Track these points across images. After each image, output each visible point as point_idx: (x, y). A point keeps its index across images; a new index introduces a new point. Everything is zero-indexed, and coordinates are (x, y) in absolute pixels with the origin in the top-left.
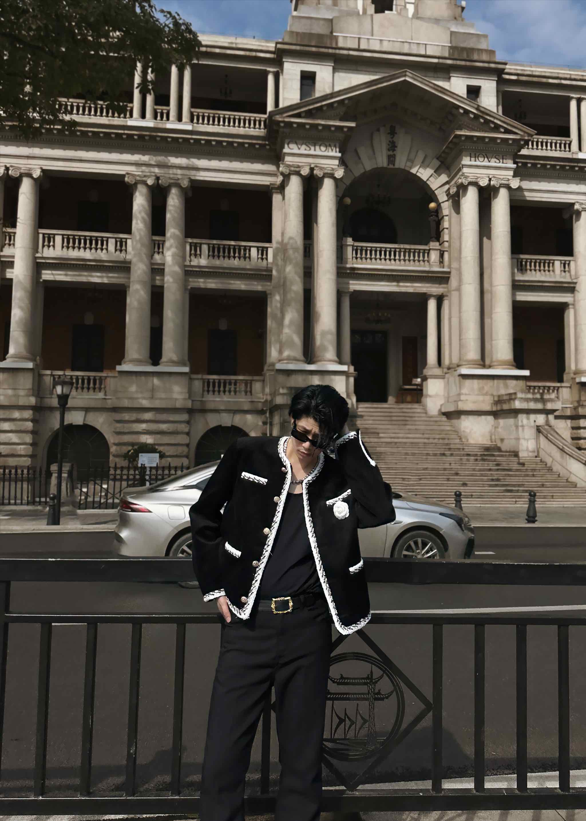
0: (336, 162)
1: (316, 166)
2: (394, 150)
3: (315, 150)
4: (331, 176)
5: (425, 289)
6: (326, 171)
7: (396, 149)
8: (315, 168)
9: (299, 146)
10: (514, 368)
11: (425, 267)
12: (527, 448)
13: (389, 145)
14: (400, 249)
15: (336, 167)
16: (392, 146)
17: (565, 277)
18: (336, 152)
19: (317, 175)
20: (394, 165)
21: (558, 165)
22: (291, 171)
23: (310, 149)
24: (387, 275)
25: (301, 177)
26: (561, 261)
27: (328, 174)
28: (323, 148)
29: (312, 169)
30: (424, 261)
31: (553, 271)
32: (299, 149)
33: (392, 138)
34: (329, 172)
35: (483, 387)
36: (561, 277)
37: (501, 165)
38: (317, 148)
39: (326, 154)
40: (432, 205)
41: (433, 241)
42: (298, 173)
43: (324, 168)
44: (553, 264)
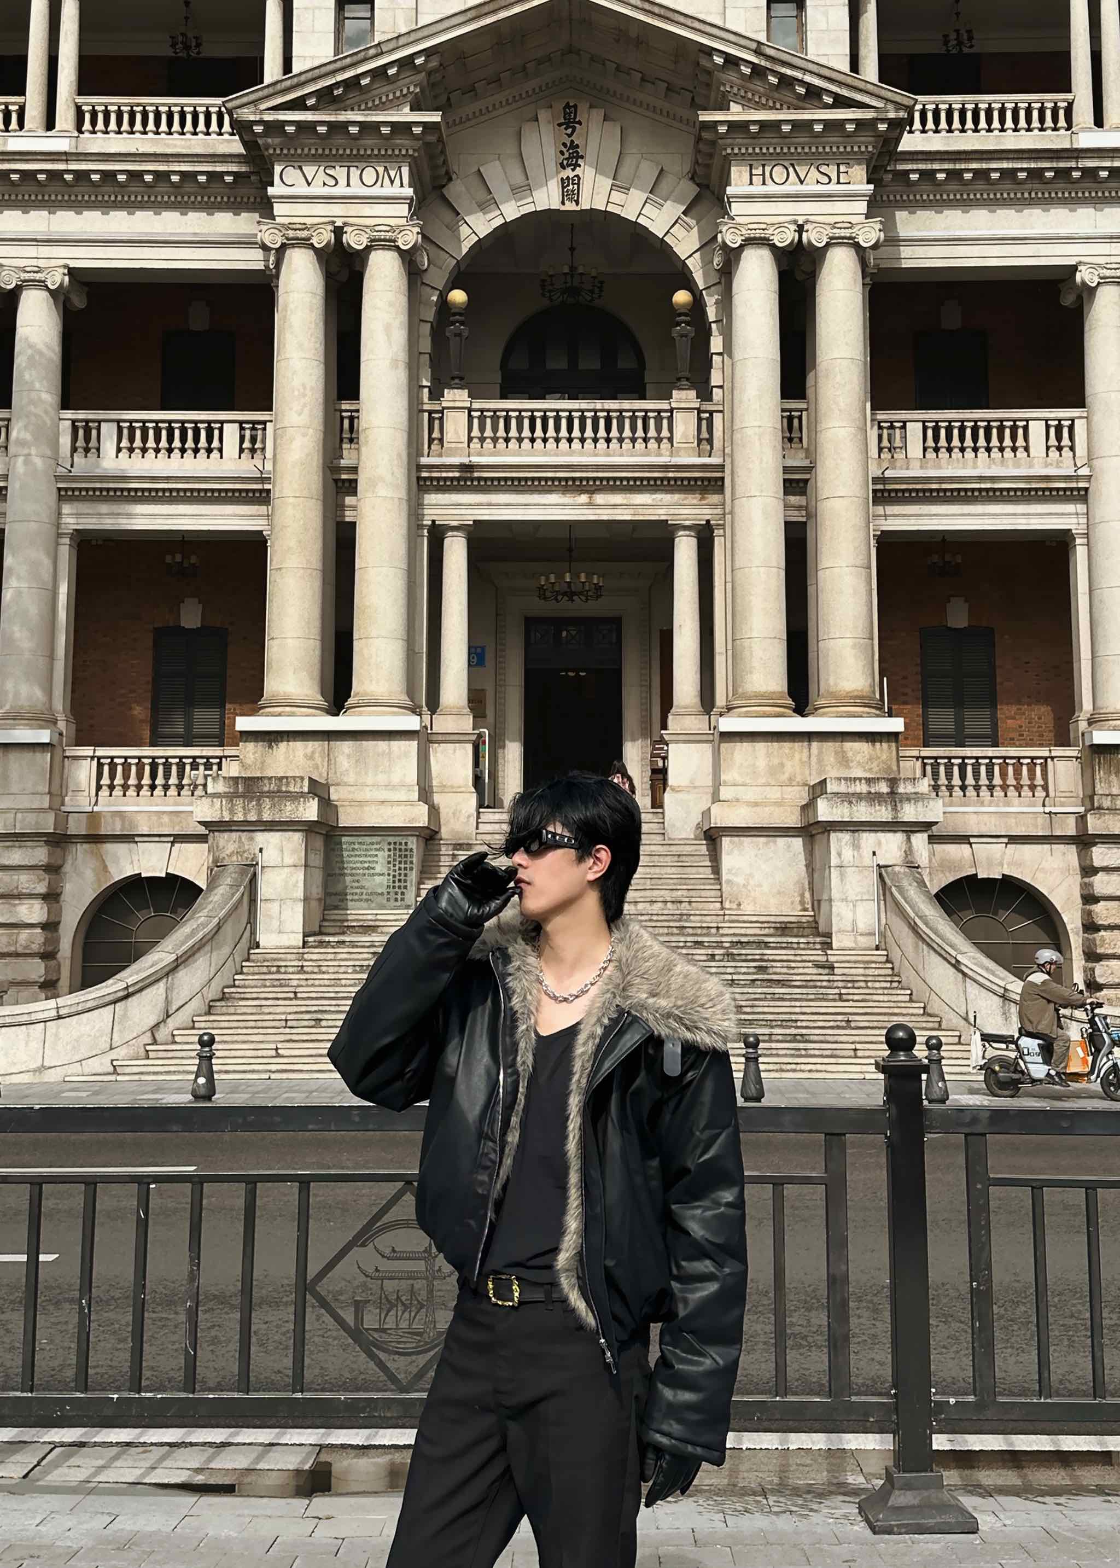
0: (403, 210)
1: (345, 224)
2: (576, 168)
3: (349, 183)
4: (390, 244)
6: (375, 234)
7: (580, 161)
8: (346, 229)
9: (310, 178)
10: (868, 711)
11: (660, 455)
13: (562, 153)
14: (596, 411)
15: (403, 221)
16: (572, 157)
17: (1057, 465)
18: (402, 185)
19: (351, 245)
20: (577, 203)
21: (1022, 170)
22: (288, 239)
23: (336, 181)
24: (560, 479)
25: (312, 252)
26: (1046, 420)
27: (379, 240)
28: (369, 178)
29: (337, 232)
30: (658, 440)
31: (1026, 449)
32: (308, 182)
33: (570, 136)
34: (384, 234)
35: (782, 765)
36: (1047, 465)
37: (833, 188)
38: (355, 177)
39: (376, 191)
40: (683, 296)
41: (681, 389)
42: (305, 243)
43: (367, 226)
44: (1026, 429)
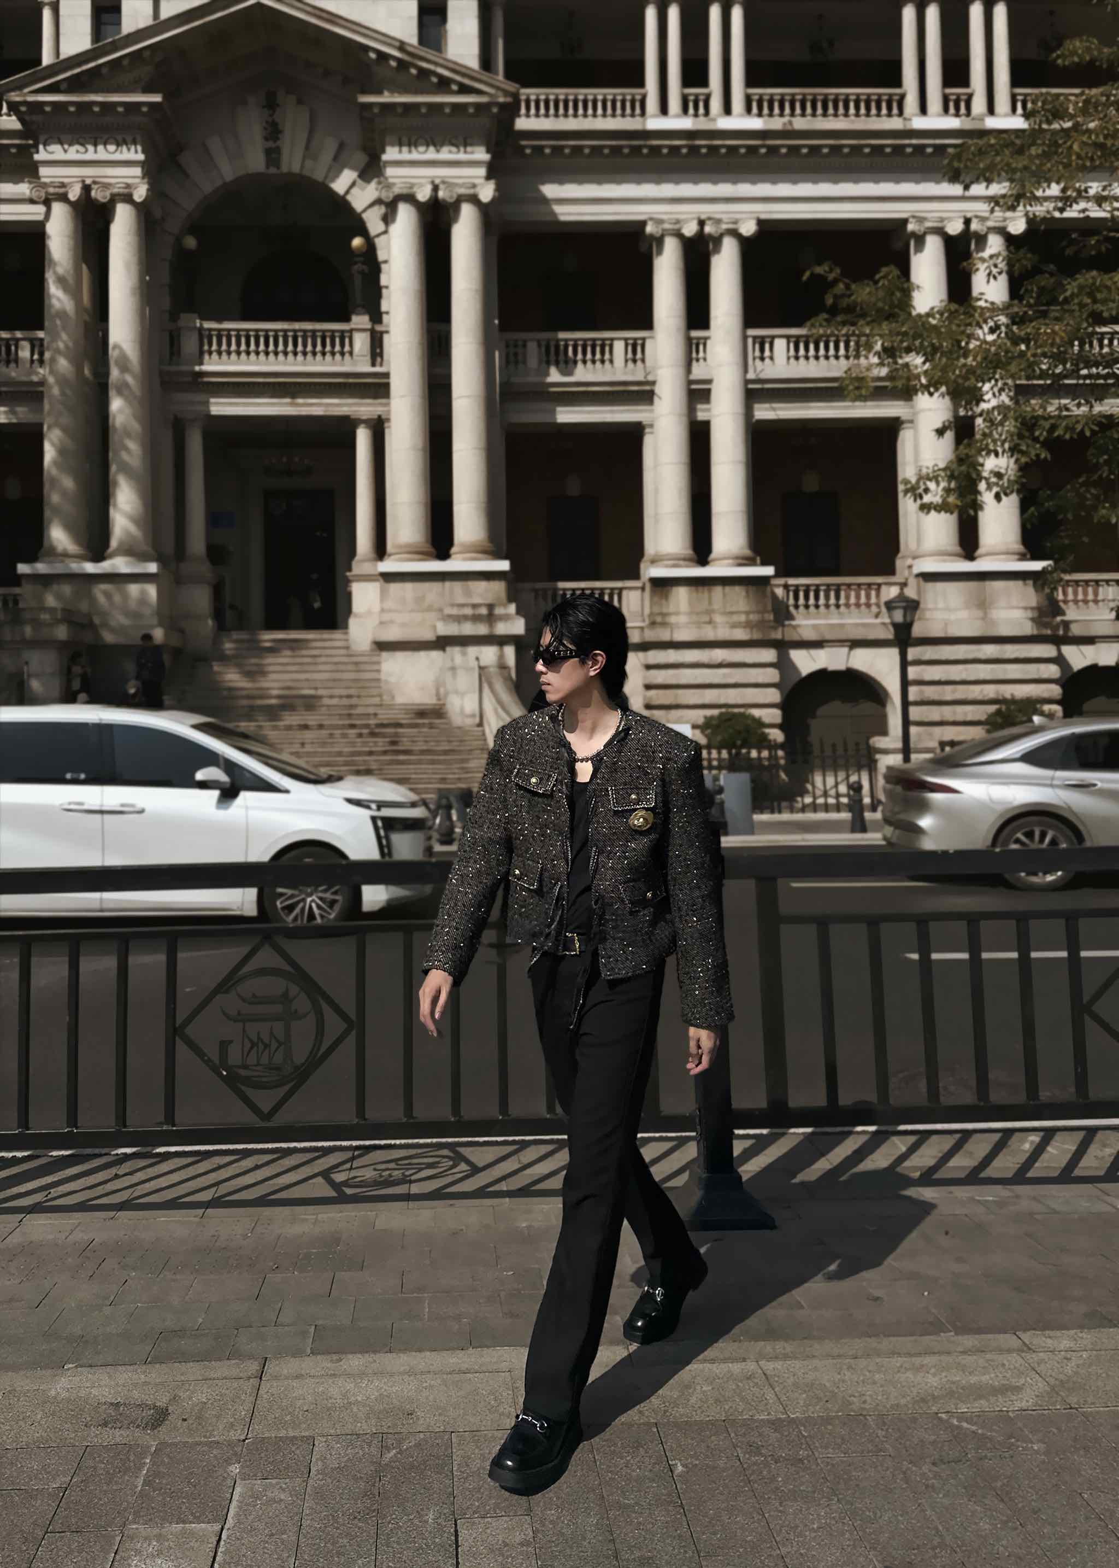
0: (138, 171)
1: (95, 183)
2: (276, 139)
3: (96, 152)
4: (128, 198)
5: (345, 409)
6: (116, 190)
7: (280, 136)
8: (93, 186)
9: (66, 147)
10: (486, 556)
11: (343, 365)
12: (462, 709)
13: (265, 129)
14: (295, 331)
15: (137, 180)
16: (273, 132)
17: (633, 373)
18: (136, 152)
19: (96, 200)
20: (278, 168)
21: (606, 146)
22: (53, 194)
23: (87, 151)
24: (269, 384)
25: (71, 205)
26: (626, 339)
27: (119, 195)
28: (112, 148)
29: (87, 189)
30: (342, 354)
31: (611, 361)
32: (66, 151)
33: (271, 115)
34: (121, 191)
35: (423, 597)
36: (625, 373)
37: (462, 156)
38: (100, 148)
39: (118, 157)
40: (357, 242)
41: (358, 314)
42: (63, 198)
43: (110, 184)
44: (611, 347)
